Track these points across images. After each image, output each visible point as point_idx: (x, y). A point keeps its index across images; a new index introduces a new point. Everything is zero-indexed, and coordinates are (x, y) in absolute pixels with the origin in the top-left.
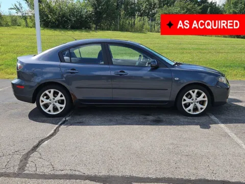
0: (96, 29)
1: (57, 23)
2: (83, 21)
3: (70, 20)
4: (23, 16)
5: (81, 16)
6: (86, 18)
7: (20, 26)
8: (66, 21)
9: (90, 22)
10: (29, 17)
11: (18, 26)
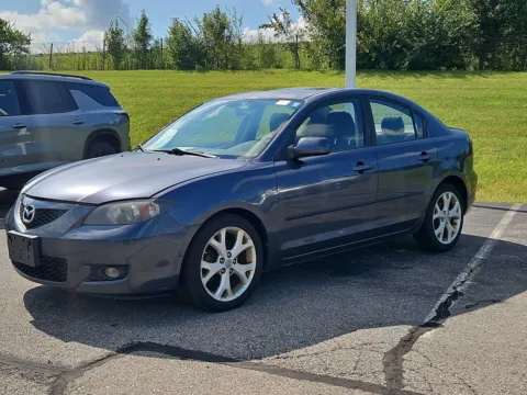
0: (480, 69)
1: (374, 55)
2: (444, 48)
3: (410, 48)
4: (291, 45)
5: (442, 35)
6: (454, 40)
7: (281, 67)
8: (400, 51)
9: (465, 51)
10: (303, 46)
11: (278, 67)
